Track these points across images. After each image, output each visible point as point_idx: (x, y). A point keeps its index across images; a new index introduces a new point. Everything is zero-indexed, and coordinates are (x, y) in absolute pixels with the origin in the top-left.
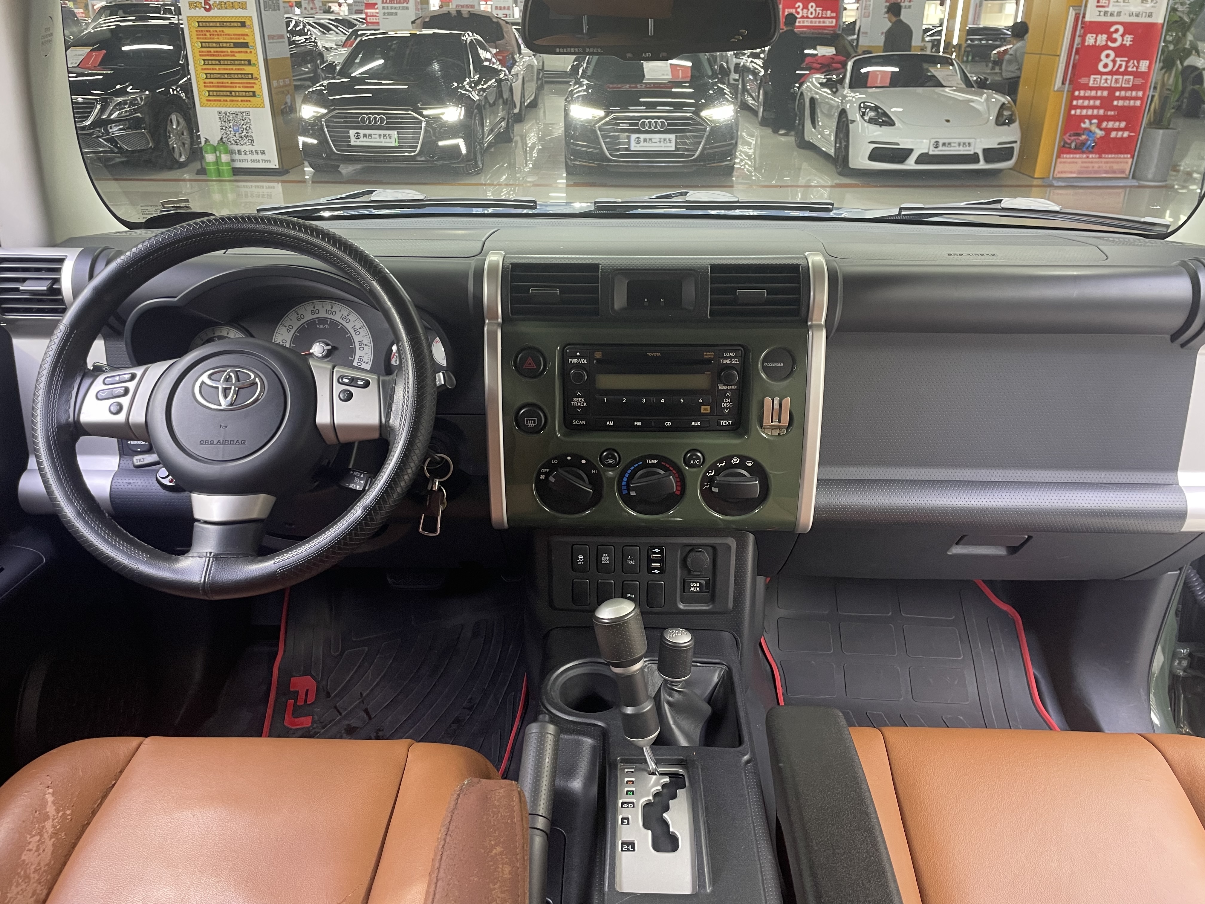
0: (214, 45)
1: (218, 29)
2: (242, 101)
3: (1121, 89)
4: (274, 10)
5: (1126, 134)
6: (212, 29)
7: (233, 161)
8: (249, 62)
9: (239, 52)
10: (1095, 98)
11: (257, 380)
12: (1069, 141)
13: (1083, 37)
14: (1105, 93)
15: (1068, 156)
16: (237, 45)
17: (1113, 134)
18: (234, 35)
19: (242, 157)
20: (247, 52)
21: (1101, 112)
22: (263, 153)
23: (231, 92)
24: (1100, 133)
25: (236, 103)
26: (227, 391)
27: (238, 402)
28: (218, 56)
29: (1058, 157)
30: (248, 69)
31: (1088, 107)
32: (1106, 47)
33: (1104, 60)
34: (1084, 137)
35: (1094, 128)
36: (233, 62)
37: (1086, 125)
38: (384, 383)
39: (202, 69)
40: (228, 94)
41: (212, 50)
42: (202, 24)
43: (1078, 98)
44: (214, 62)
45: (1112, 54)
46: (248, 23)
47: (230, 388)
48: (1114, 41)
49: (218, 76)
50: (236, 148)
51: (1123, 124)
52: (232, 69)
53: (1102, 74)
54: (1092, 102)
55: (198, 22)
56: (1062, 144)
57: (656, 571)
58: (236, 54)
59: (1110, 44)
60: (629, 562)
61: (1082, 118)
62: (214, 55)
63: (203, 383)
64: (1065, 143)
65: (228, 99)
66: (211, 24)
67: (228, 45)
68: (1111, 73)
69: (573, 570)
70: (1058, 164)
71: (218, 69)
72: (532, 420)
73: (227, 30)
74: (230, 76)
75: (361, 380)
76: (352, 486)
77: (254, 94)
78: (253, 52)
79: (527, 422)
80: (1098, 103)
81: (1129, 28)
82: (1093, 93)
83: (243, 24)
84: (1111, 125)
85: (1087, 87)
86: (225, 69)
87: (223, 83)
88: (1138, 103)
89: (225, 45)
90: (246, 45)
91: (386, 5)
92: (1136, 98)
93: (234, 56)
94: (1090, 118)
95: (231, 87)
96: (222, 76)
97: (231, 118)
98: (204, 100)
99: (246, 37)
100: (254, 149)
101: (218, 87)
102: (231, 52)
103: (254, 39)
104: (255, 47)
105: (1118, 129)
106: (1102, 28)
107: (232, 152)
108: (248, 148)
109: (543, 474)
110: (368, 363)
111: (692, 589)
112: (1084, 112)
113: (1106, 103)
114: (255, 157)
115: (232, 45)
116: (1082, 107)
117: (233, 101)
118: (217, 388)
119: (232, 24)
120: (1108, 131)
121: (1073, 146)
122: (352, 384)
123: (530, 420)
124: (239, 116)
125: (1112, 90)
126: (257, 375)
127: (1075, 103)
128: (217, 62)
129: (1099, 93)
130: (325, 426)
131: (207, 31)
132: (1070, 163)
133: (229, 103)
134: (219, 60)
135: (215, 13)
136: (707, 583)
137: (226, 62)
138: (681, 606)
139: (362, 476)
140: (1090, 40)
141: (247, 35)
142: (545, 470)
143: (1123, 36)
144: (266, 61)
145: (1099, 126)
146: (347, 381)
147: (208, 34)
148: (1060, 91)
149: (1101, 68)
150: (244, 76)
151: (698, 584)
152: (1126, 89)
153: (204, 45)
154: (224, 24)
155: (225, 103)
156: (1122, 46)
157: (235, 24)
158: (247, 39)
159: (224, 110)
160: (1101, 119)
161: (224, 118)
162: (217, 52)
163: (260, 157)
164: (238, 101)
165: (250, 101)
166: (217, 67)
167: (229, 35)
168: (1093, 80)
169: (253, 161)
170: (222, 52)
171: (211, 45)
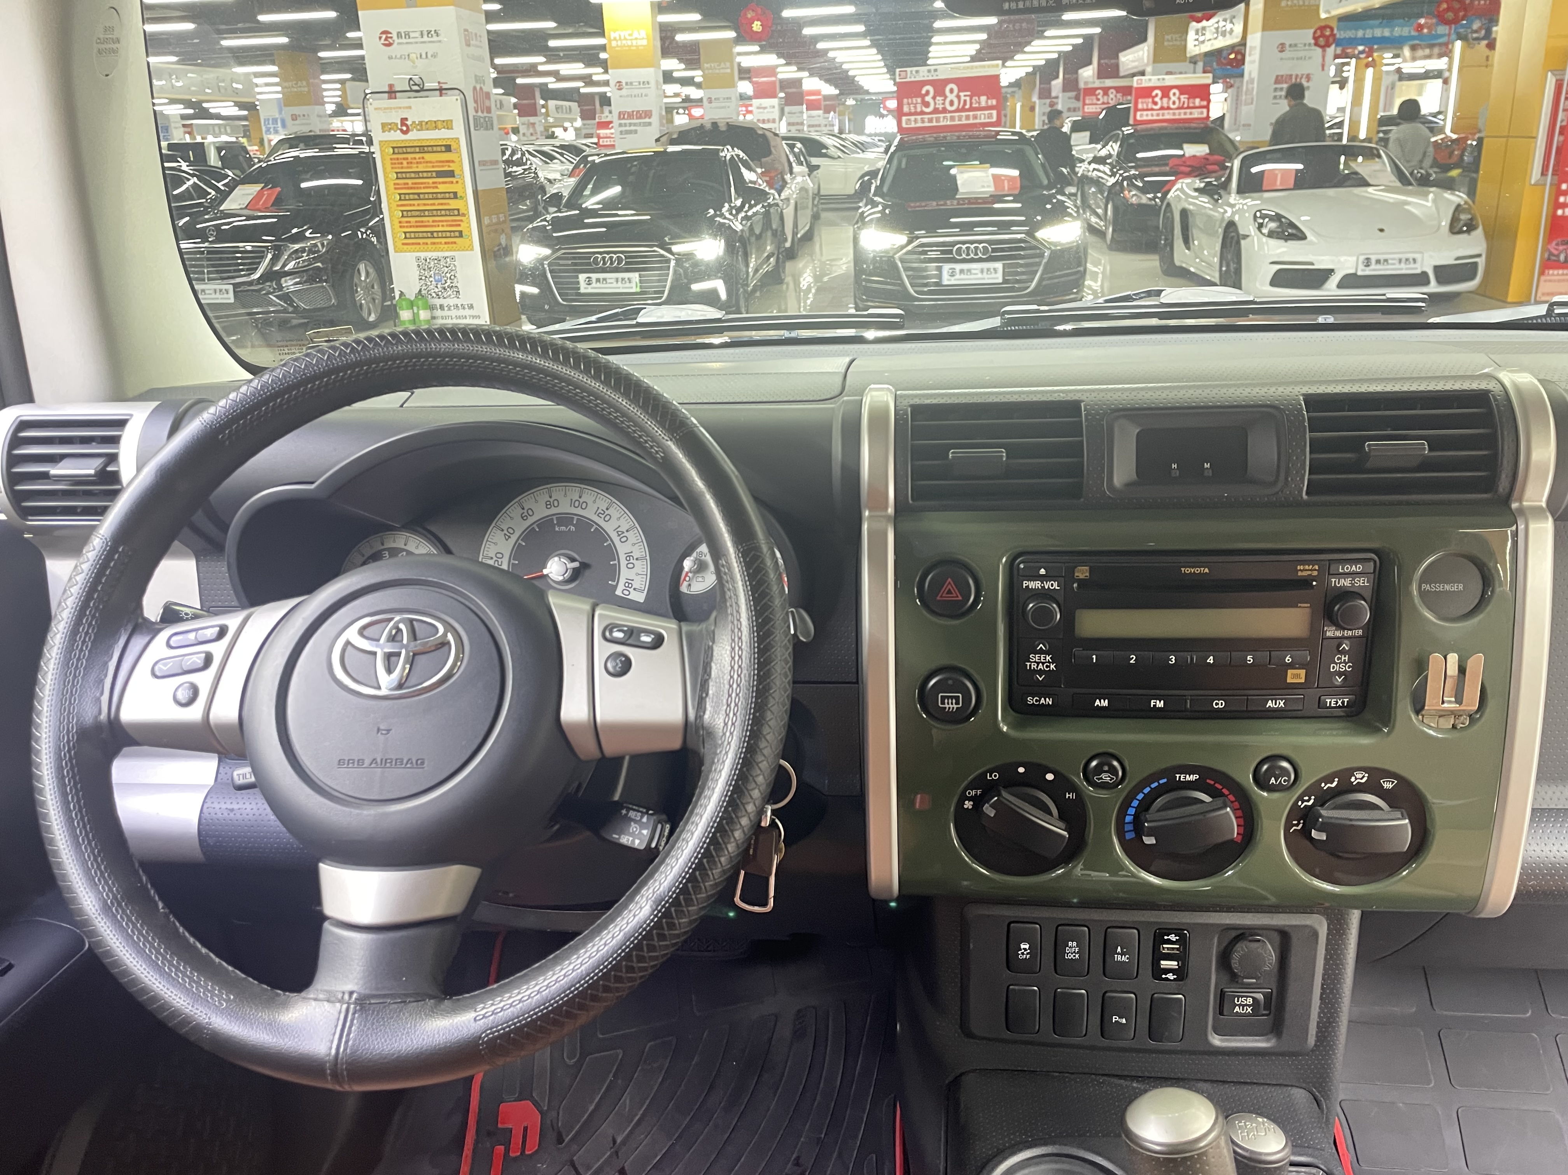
0: (413, 175)
1: (417, 156)
2: (446, 243)
4: (487, 129)
6: (410, 156)
7: (433, 318)
8: (455, 195)
9: (443, 183)
11: (450, 637)
12: (1556, 252)
15: (1556, 272)
16: (440, 174)
18: (437, 162)
19: (446, 313)
20: (452, 182)
22: (471, 307)
23: (432, 233)
25: (438, 246)
26: (393, 659)
27: (413, 680)
28: (418, 188)
29: (1542, 273)
30: (454, 204)
36: (435, 196)
38: (691, 637)
39: (398, 206)
40: (429, 235)
41: (410, 181)
42: (399, 149)
43: (1566, 193)
44: (412, 197)
46: (454, 146)
47: (398, 654)
49: (418, 213)
50: (437, 302)
52: (434, 204)
55: (393, 148)
56: (1546, 256)
57: (1171, 976)
58: (439, 186)
60: (1118, 958)
62: (411, 188)
63: (348, 643)
64: (1551, 254)
65: (429, 241)
66: (409, 150)
67: (429, 174)
69: (1008, 967)
70: (1542, 283)
71: (418, 205)
72: (952, 697)
73: (428, 157)
74: (432, 213)
75: (648, 632)
76: (625, 840)
77: (460, 234)
78: (460, 181)
79: (943, 703)
83: (448, 148)
86: (425, 205)
87: (422, 222)
89: (425, 175)
90: (451, 174)
91: (623, 122)
93: (437, 187)
95: (432, 226)
96: (422, 213)
97: (432, 265)
98: (399, 244)
99: (451, 164)
100: (459, 302)
101: (417, 227)
102: (434, 183)
103: (461, 166)
104: (462, 176)
107: (432, 308)
108: (452, 301)
109: (969, 799)
110: (642, 591)
111: (1237, 1009)
114: (461, 312)
115: (434, 175)
117: (434, 243)
118: (375, 654)
119: (435, 149)
121: (1562, 258)
122: (629, 642)
123: (948, 697)
124: (442, 263)
126: (449, 627)
128: (416, 197)
130: (577, 726)
131: (404, 159)
132: (1559, 281)
133: (430, 246)
134: (418, 194)
135: (414, 136)
136: (1268, 997)
137: (426, 196)
138: (1216, 1041)
139: (645, 820)
141: (453, 162)
142: (973, 793)
144: (476, 192)
146: (620, 635)
147: (405, 162)
148: (1540, 185)
150: (451, 212)
151: (1250, 1001)
153: (400, 176)
154: (423, 149)
155: (426, 247)
157: (439, 149)
158: (453, 167)
159: (423, 255)
161: (423, 266)
162: (416, 184)
163: (467, 312)
164: (441, 243)
165: (455, 243)
166: (416, 202)
167: (430, 162)
169: (458, 317)
170: (422, 183)
171: (408, 175)
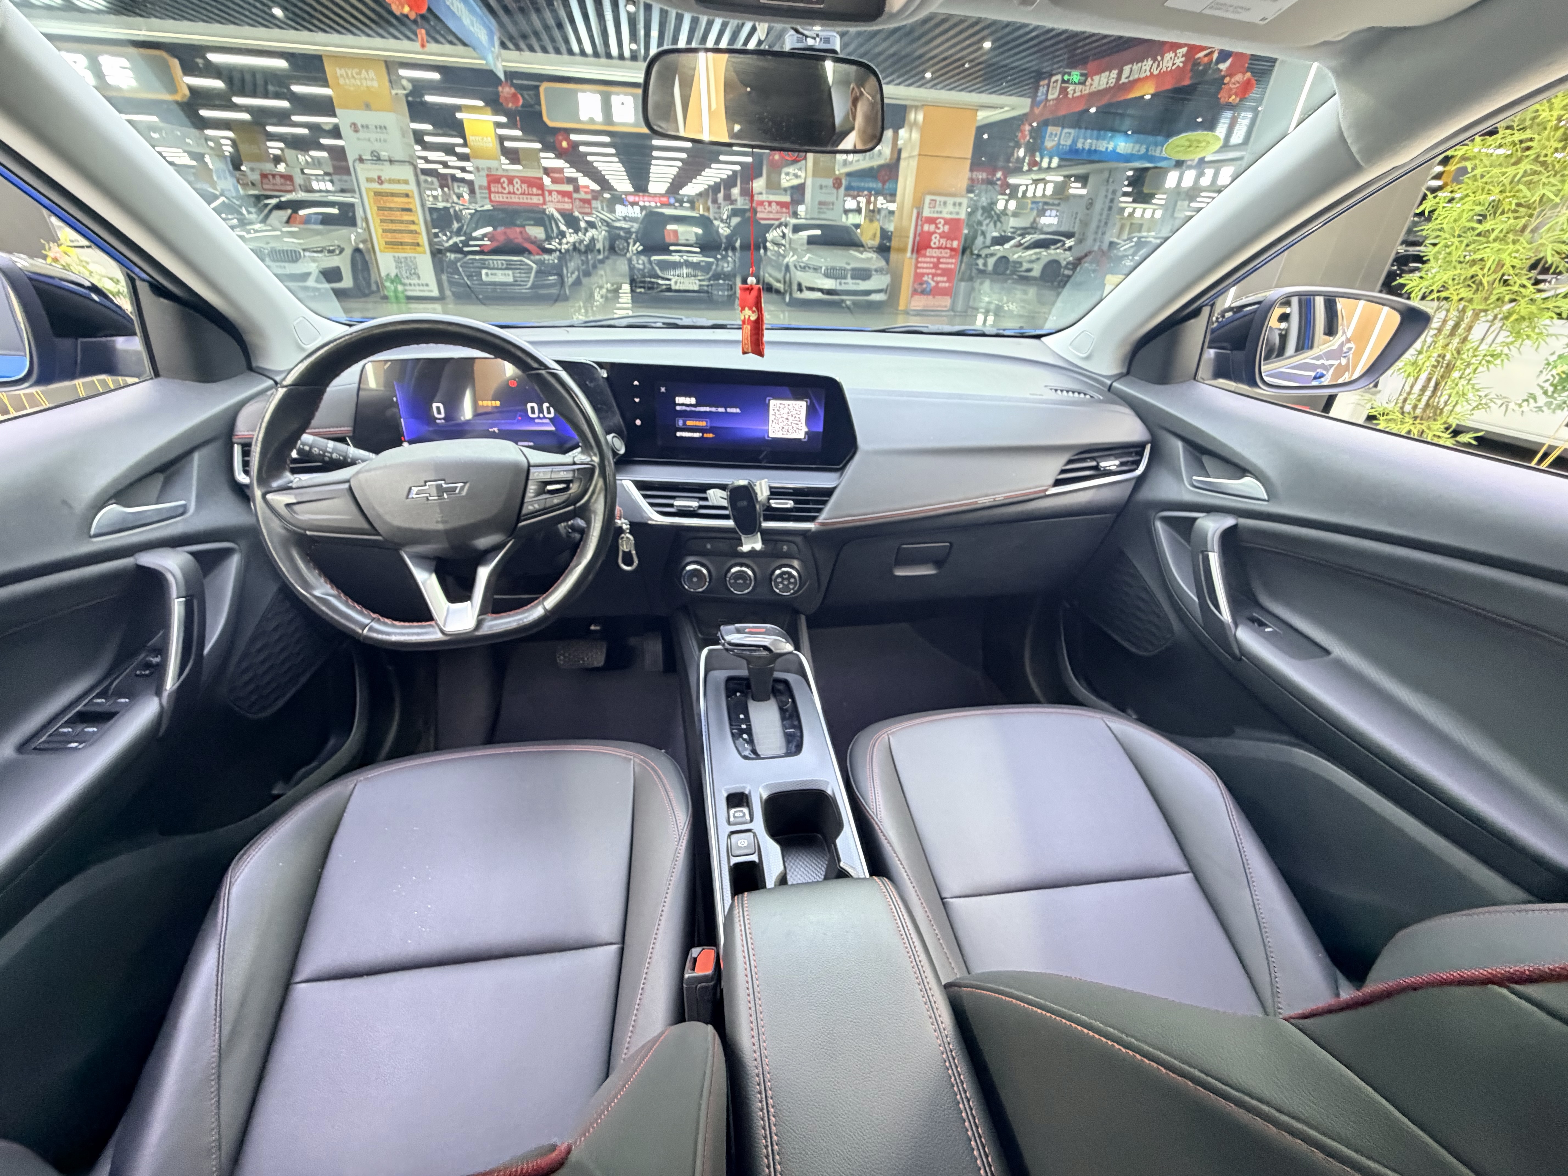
1: (389, 198)
2: (410, 249)
3: (943, 257)
5: (947, 285)
6: (384, 198)
7: (406, 290)
8: (413, 223)
9: (406, 215)
10: (930, 263)
12: (917, 288)
13: (922, 226)
14: (935, 260)
16: (403, 210)
17: (940, 285)
18: (400, 202)
19: (412, 288)
20: (411, 215)
21: (933, 271)
22: (427, 285)
23: (401, 242)
24: (933, 284)
25: (405, 250)
28: (391, 217)
30: (413, 227)
31: (927, 268)
32: (935, 232)
33: (934, 240)
34: (925, 286)
35: (930, 281)
36: (401, 222)
37: (925, 278)
39: (379, 226)
40: (400, 244)
41: (385, 212)
42: (378, 194)
43: (921, 262)
44: (387, 221)
45: (938, 236)
46: (410, 194)
48: (939, 228)
49: (392, 231)
50: (407, 281)
51: (945, 279)
52: (401, 227)
53: (933, 248)
54: (928, 265)
55: (374, 192)
56: (913, 289)
58: (403, 216)
59: (938, 231)
61: (923, 275)
62: (387, 217)
64: (915, 289)
65: (400, 247)
66: (383, 194)
67: (397, 209)
68: (938, 248)
71: (392, 226)
73: (396, 199)
74: (401, 231)
77: (418, 245)
78: (416, 215)
80: (931, 265)
81: (947, 222)
82: (928, 260)
83: (407, 196)
84: (939, 279)
85: (925, 256)
86: (396, 226)
87: (395, 236)
88: (953, 266)
89: (395, 209)
90: (409, 210)
92: (952, 263)
93: (401, 217)
94: (928, 274)
95: (401, 239)
96: (394, 231)
97: (403, 260)
98: (382, 248)
100: (420, 282)
101: (392, 238)
102: (400, 214)
103: (415, 206)
104: (416, 212)
105: (943, 282)
106: (931, 221)
107: (404, 285)
108: (416, 281)
112: (925, 271)
113: (936, 266)
114: (421, 288)
115: (400, 210)
116: (923, 268)
117: (403, 249)
119: (399, 195)
120: (937, 283)
121: (919, 290)
124: (409, 260)
125: (939, 258)
127: (919, 265)
128: (390, 221)
129: (932, 260)
131: (381, 199)
132: (918, 301)
133: (401, 250)
134: (392, 220)
135: (386, 187)
137: (396, 222)
140: (926, 227)
141: (411, 203)
143: (944, 226)
145: (933, 279)
147: (381, 201)
148: (911, 258)
149: (932, 245)
150: (411, 232)
152: (946, 258)
153: (380, 209)
154: (393, 195)
155: (398, 250)
156: (943, 232)
157: (401, 195)
158: (411, 206)
159: (397, 255)
160: (934, 275)
161: (398, 261)
162: (389, 214)
163: (425, 288)
164: (407, 249)
165: (415, 249)
166: (390, 225)
167: (397, 202)
168: (929, 252)
169: (420, 291)
170: (393, 214)
171: (384, 209)
